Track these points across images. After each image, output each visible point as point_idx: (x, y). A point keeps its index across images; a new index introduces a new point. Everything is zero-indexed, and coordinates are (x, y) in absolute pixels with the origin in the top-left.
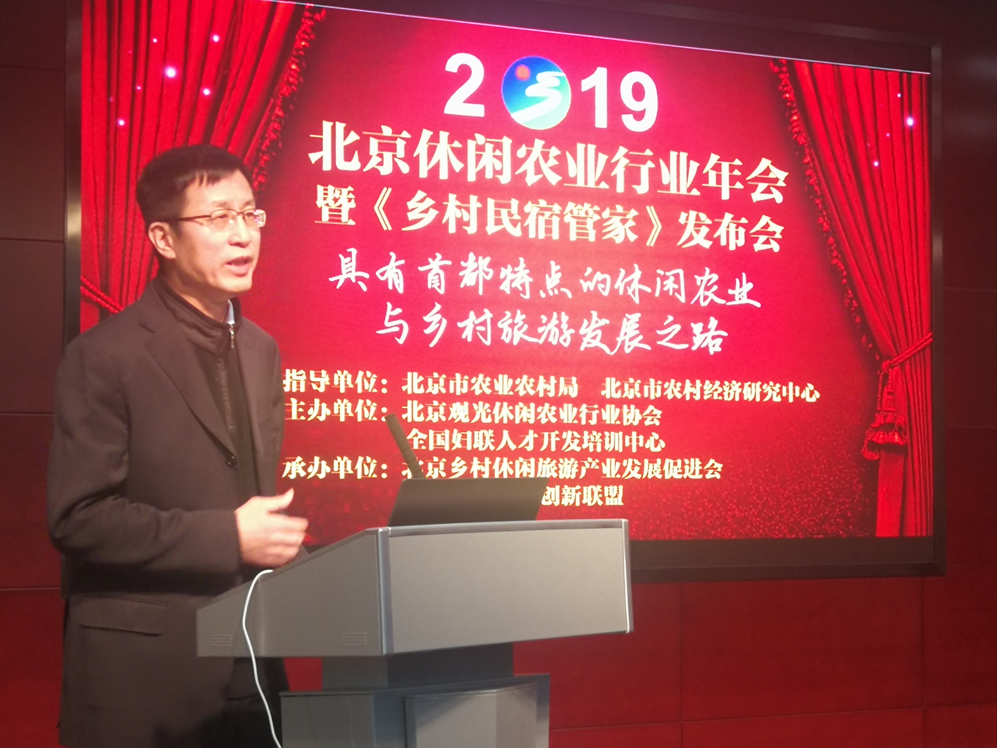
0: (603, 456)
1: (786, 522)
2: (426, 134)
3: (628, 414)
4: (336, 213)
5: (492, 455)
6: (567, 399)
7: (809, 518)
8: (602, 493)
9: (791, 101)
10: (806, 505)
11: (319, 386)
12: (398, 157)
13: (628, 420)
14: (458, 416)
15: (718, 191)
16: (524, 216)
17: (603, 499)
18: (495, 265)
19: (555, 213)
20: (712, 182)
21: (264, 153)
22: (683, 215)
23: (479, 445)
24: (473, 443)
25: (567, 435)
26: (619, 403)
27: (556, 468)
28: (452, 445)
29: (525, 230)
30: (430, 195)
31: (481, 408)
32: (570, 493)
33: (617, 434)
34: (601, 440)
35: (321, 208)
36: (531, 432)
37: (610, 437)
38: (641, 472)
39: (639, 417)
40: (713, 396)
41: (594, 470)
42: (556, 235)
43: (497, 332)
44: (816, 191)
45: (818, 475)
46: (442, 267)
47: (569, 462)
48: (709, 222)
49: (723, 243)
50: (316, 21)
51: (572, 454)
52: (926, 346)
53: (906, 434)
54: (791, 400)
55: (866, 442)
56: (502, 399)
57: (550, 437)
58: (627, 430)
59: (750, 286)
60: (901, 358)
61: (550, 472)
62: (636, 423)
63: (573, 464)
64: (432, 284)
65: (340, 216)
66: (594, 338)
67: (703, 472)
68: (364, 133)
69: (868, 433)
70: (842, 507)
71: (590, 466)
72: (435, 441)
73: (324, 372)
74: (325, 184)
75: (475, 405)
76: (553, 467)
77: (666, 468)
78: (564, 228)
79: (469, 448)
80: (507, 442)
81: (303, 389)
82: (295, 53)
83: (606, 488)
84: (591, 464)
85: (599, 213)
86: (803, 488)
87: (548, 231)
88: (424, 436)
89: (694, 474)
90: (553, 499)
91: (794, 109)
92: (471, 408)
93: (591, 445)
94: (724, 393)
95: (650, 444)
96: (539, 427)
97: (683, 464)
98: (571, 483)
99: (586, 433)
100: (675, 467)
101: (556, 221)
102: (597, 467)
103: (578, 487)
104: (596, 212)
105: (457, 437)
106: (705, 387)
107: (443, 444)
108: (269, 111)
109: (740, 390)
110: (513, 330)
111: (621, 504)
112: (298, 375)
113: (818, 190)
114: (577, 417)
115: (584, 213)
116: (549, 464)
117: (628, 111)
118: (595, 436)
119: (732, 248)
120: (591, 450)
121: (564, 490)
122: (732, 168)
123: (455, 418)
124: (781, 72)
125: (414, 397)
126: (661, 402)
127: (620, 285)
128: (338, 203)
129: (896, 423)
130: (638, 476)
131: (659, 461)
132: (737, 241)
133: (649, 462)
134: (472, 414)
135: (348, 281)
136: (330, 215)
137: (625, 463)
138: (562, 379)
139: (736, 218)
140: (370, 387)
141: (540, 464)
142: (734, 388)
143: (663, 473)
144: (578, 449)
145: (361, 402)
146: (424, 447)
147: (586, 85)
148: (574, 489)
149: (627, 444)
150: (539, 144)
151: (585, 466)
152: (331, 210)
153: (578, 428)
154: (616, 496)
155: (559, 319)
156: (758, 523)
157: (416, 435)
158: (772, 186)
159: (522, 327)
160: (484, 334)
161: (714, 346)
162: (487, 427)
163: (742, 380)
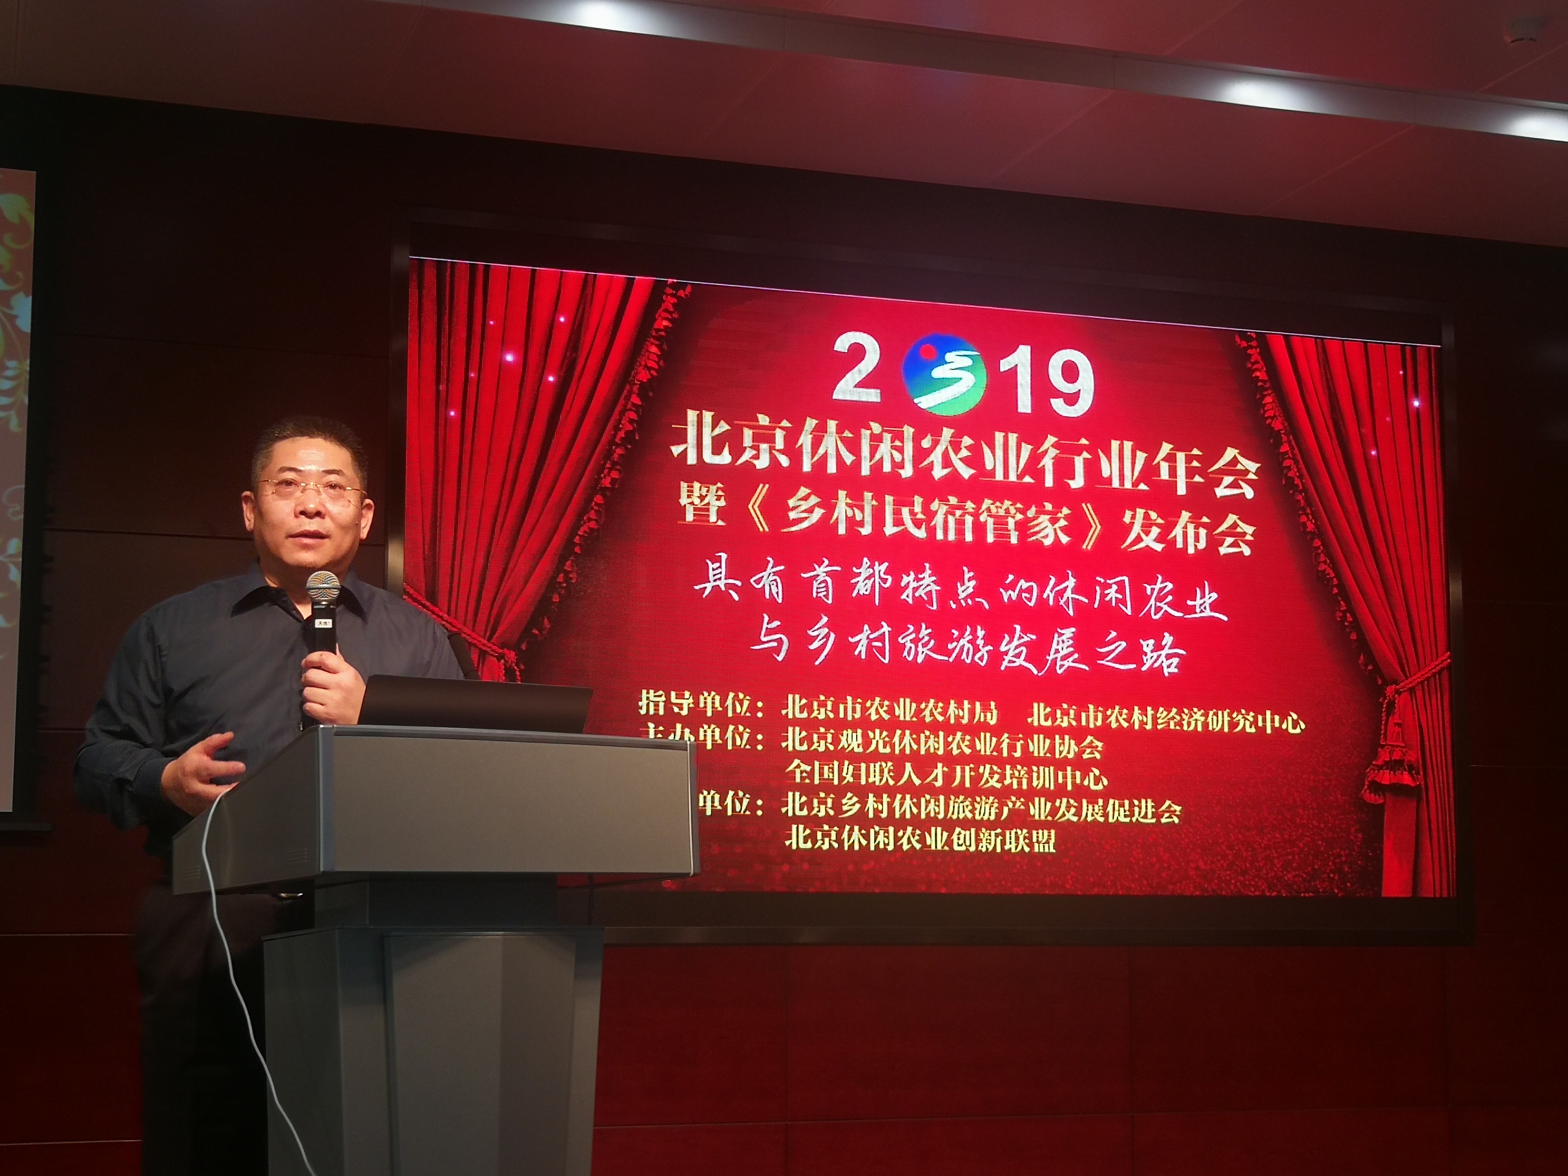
0: (1030, 794)
1: (1265, 876)
2: (811, 423)
3: (1060, 746)
4: (702, 512)
5: (892, 792)
6: (984, 727)
7: (1294, 873)
8: (1030, 838)
9: (1264, 381)
10: (1290, 857)
11: (681, 709)
12: (777, 448)
13: (1061, 753)
14: (849, 745)
15: (1172, 485)
16: (930, 515)
17: (1031, 845)
18: (896, 572)
19: (968, 511)
20: (1165, 475)
21: (618, 445)
22: (1128, 515)
23: (875, 779)
24: (868, 776)
25: (985, 770)
26: (1049, 733)
27: (970, 807)
28: (841, 778)
29: (932, 531)
30: (815, 492)
31: (878, 738)
32: (989, 838)
33: (1047, 769)
34: (1026, 776)
35: (685, 506)
36: (940, 765)
37: (1038, 772)
38: (1078, 813)
39: (1074, 748)
40: (1169, 726)
41: (1019, 810)
42: (969, 537)
43: (897, 649)
44: (1297, 485)
45: (1305, 821)
46: (828, 574)
47: (987, 801)
48: (1160, 521)
49: (1180, 545)
50: (679, 298)
51: (992, 791)
52: (1443, 669)
53: (1418, 773)
54: (1269, 731)
55: (1367, 783)
56: (904, 726)
57: (963, 771)
58: (1061, 765)
59: (1214, 596)
60: (1411, 683)
61: (964, 812)
62: (1071, 756)
63: (993, 803)
64: (817, 593)
65: (708, 516)
66: (1018, 656)
67: (1157, 815)
68: (736, 422)
69: (1369, 772)
70: (1338, 861)
71: (1014, 806)
72: (821, 774)
73: (687, 694)
74: (690, 481)
75: (871, 735)
76: (967, 806)
77: (1110, 808)
78: (979, 529)
79: (863, 782)
80: (910, 775)
81: (661, 712)
82: (654, 334)
83: (1034, 832)
84: (1014, 803)
85: (1023, 512)
86: (1286, 836)
87: (960, 531)
88: (808, 768)
89: (1145, 817)
90: (968, 843)
91: (1267, 389)
92: (865, 736)
93: (1015, 781)
94: (1183, 722)
95: (1090, 782)
96: (950, 760)
97: (1132, 805)
98: (990, 825)
99: (1008, 767)
100: (1122, 810)
101: (969, 520)
102: (1022, 807)
103: (999, 831)
104: (1018, 510)
105: (848, 771)
106: (1158, 715)
107: (831, 777)
108: (625, 399)
109: (1203, 719)
110: (917, 647)
111: (1052, 850)
112: (655, 696)
113: (1300, 485)
114: (998, 748)
115: (1004, 512)
116: (962, 802)
117: (1058, 394)
118: (1019, 772)
119: (1191, 550)
120: (1015, 786)
121: (982, 835)
122: (1189, 459)
123: (846, 746)
124: (1251, 347)
125: (796, 722)
126: (1103, 732)
127: (1049, 594)
128: (706, 501)
129: (1406, 761)
130: (1075, 819)
131: (1101, 802)
132: (1197, 544)
133: (1088, 802)
134: (867, 742)
135: (716, 588)
136: (695, 515)
137: (1057, 804)
138: (978, 704)
139: (1195, 520)
140: (742, 709)
141: (951, 803)
142: (1195, 717)
143: (1105, 815)
144: (999, 786)
145: (731, 728)
146: (807, 781)
147: (1005, 365)
148: (993, 833)
149: (1060, 780)
150: (947, 433)
151: (1008, 806)
152: (695, 509)
153: (998, 760)
154: (1048, 842)
155: (974, 633)
156: (1228, 878)
157: (798, 766)
158: (1241, 480)
159: (928, 642)
160: (882, 651)
161: (1169, 667)
162: (885, 758)
163: (1206, 708)
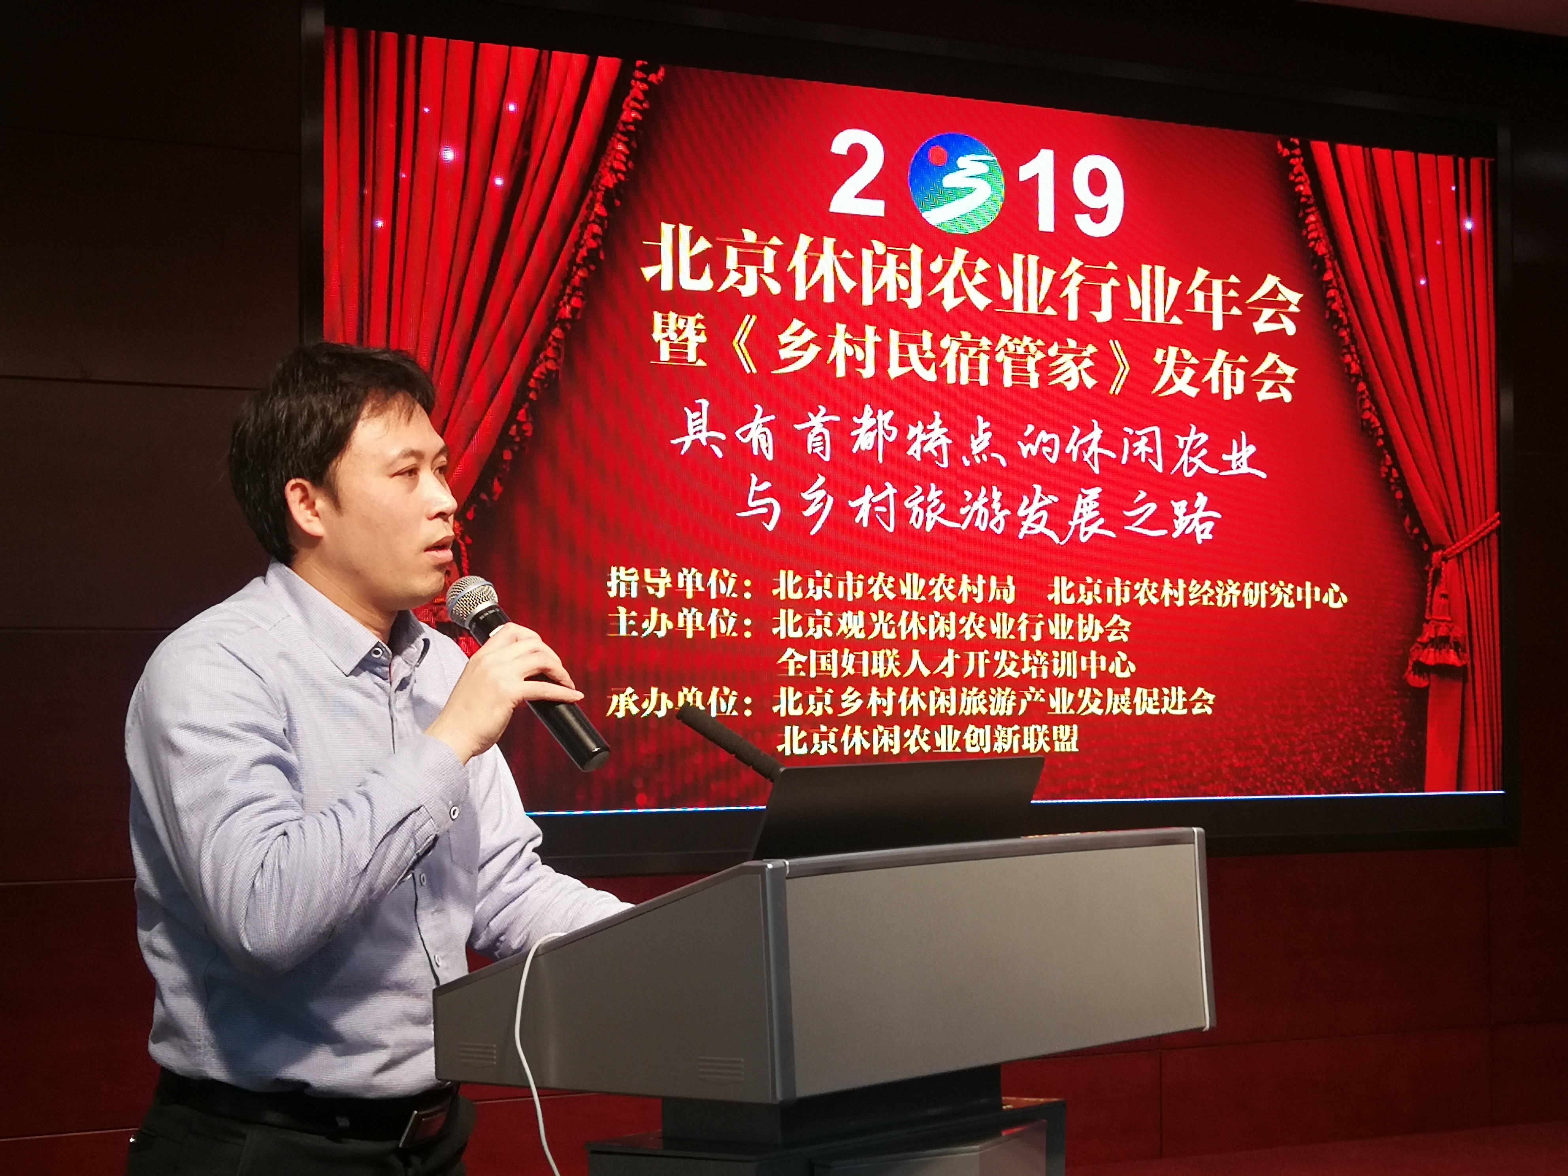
0: (1050, 684)
1: (1303, 773)
2: (804, 241)
3: (1084, 626)
4: (679, 350)
5: (897, 684)
6: (1000, 605)
7: (1334, 768)
8: (1050, 735)
9: (1308, 197)
10: (1330, 750)
11: (657, 590)
12: (765, 272)
13: (1085, 634)
14: (850, 630)
15: (1207, 317)
16: (940, 354)
17: (1051, 743)
18: (901, 423)
19: (983, 349)
20: (1199, 306)
21: (579, 267)
22: (1160, 353)
23: (879, 670)
24: (870, 667)
25: (1001, 656)
26: (1072, 611)
27: (984, 701)
28: (841, 670)
29: (941, 373)
30: (809, 325)
31: (881, 620)
32: (1005, 736)
33: (1069, 654)
34: (1046, 663)
35: (659, 342)
36: (951, 652)
37: (1059, 658)
38: (1103, 706)
39: (1099, 630)
40: (1201, 601)
41: (1038, 703)
42: (984, 380)
43: (903, 514)
44: (1341, 319)
45: (1346, 709)
46: (826, 425)
47: (1003, 693)
48: (1194, 361)
49: (1215, 389)
50: (650, 84)
51: (1007, 682)
52: (1492, 532)
53: (1464, 651)
54: (1308, 606)
55: (1411, 663)
56: (912, 605)
57: (977, 658)
58: (1084, 649)
59: (1252, 449)
60: (1458, 548)
61: (978, 706)
62: (1095, 639)
63: (1010, 695)
64: (813, 448)
65: (686, 354)
66: (1038, 521)
67: (1188, 705)
68: (718, 239)
69: (1414, 650)
70: (1380, 752)
71: (1033, 698)
72: (818, 665)
73: (663, 571)
74: (665, 311)
75: (874, 617)
76: (981, 700)
77: (1137, 700)
78: (996, 368)
79: (865, 673)
80: (918, 665)
81: (634, 594)
82: (621, 128)
83: (1055, 728)
84: (1033, 695)
85: (1044, 349)
86: (1326, 726)
87: (974, 373)
88: (803, 659)
89: (1176, 707)
90: (982, 744)
91: (1310, 206)
92: (867, 618)
93: (1034, 669)
94: (1217, 597)
95: (1115, 668)
96: (961, 645)
97: (1161, 694)
98: (1006, 721)
99: (1026, 653)
100: (1150, 699)
101: (984, 359)
102: (1042, 700)
103: (1016, 727)
104: (1038, 348)
105: (848, 659)
106: (1190, 589)
107: (829, 669)
108: (587, 209)
109: (1238, 592)
110: (925, 512)
111: (1075, 749)
112: (627, 574)
113: (1345, 319)
114: (1015, 631)
115: (1023, 350)
116: (976, 695)
117: (1084, 209)
118: (1039, 657)
119: (1227, 396)
120: (1034, 675)
121: (997, 733)
122: (1226, 287)
123: (846, 632)
124: (1293, 156)
125: (788, 603)
126: (1130, 610)
127: (1072, 448)
128: (682, 337)
129: (1452, 638)
130: (1099, 712)
131: (1127, 691)
132: (1234, 388)
133: (1114, 693)
134: (868, 627)
135: (696, 442)
136: (671, 353)
137: (1080, 695)
138: (993, 579)
139: (1231, 357)
140: (727, 590)
141: (963, 696)
142: (1231, 590)
143: (1133, 706)
144: (1016, 675)
145: (715, 611)
146: (802, 674)
147: (1025, 173)
148: (1010, 730)
149: (1084, 667)
150: (960, 254)
151: (1026, 698)
152: (672, 346)
153: (1015, 645)
154: (1069, 740)
155: (989, 494)
156: (1264, 775)
157: (792, 657)
158: (1282, 313)
159: (937, 507)
160: (885, 516)
161: (1202, 532)
162: (889, 645)
163: (1241, 579)
